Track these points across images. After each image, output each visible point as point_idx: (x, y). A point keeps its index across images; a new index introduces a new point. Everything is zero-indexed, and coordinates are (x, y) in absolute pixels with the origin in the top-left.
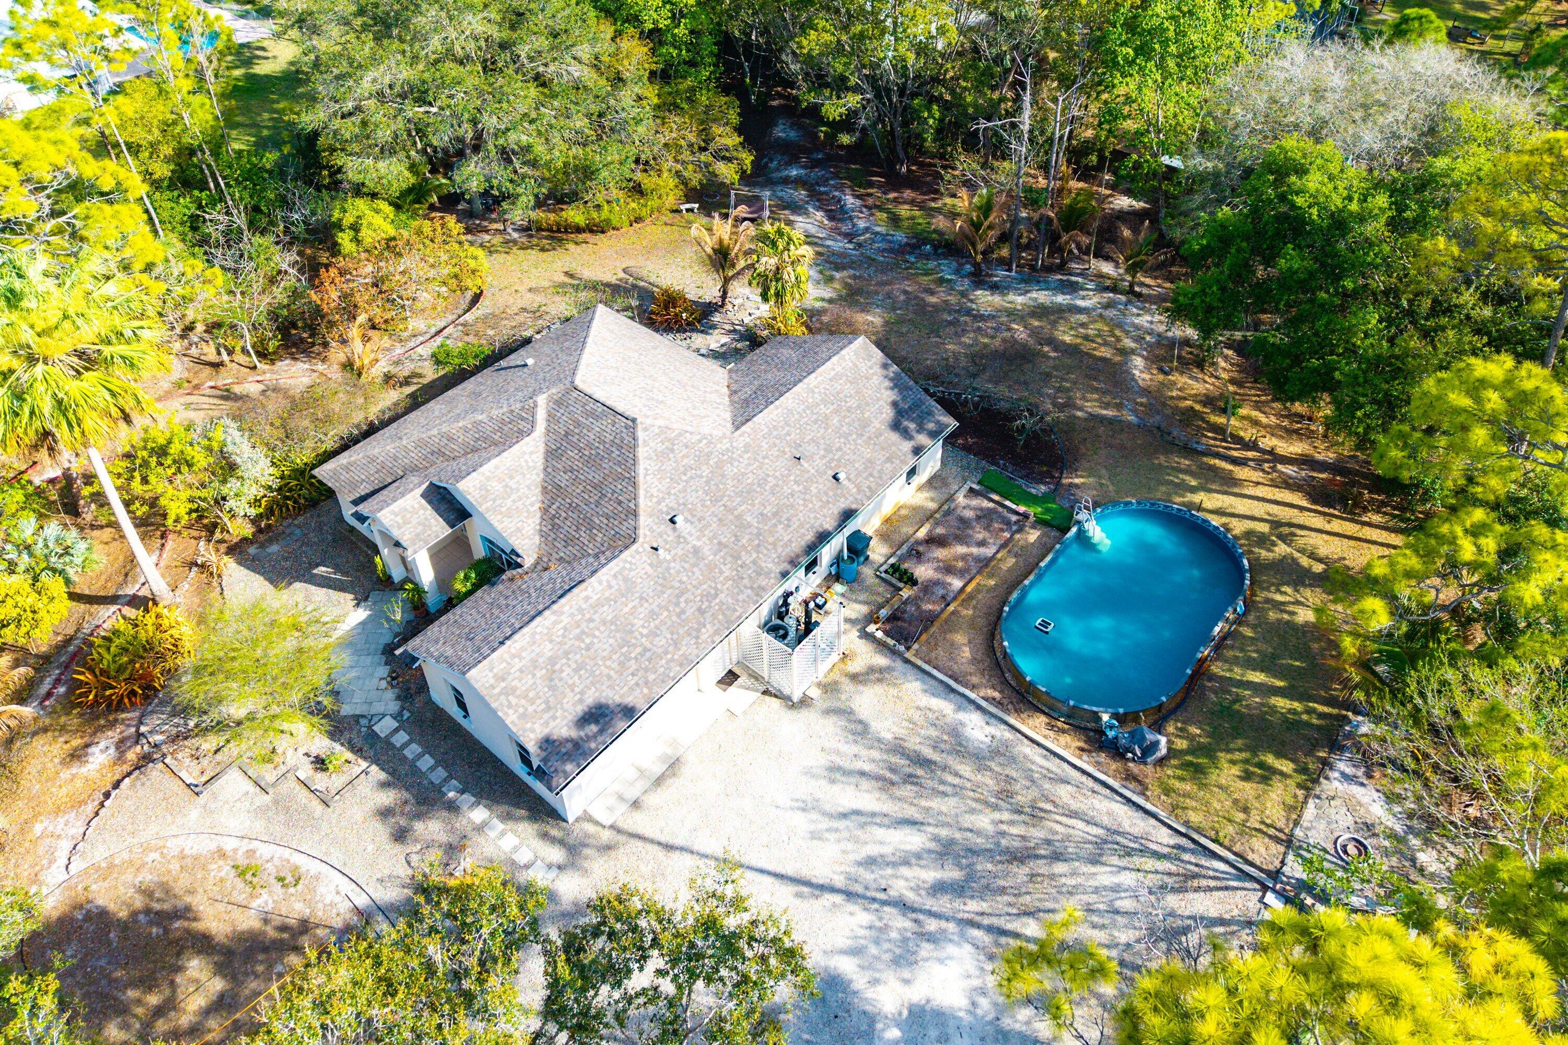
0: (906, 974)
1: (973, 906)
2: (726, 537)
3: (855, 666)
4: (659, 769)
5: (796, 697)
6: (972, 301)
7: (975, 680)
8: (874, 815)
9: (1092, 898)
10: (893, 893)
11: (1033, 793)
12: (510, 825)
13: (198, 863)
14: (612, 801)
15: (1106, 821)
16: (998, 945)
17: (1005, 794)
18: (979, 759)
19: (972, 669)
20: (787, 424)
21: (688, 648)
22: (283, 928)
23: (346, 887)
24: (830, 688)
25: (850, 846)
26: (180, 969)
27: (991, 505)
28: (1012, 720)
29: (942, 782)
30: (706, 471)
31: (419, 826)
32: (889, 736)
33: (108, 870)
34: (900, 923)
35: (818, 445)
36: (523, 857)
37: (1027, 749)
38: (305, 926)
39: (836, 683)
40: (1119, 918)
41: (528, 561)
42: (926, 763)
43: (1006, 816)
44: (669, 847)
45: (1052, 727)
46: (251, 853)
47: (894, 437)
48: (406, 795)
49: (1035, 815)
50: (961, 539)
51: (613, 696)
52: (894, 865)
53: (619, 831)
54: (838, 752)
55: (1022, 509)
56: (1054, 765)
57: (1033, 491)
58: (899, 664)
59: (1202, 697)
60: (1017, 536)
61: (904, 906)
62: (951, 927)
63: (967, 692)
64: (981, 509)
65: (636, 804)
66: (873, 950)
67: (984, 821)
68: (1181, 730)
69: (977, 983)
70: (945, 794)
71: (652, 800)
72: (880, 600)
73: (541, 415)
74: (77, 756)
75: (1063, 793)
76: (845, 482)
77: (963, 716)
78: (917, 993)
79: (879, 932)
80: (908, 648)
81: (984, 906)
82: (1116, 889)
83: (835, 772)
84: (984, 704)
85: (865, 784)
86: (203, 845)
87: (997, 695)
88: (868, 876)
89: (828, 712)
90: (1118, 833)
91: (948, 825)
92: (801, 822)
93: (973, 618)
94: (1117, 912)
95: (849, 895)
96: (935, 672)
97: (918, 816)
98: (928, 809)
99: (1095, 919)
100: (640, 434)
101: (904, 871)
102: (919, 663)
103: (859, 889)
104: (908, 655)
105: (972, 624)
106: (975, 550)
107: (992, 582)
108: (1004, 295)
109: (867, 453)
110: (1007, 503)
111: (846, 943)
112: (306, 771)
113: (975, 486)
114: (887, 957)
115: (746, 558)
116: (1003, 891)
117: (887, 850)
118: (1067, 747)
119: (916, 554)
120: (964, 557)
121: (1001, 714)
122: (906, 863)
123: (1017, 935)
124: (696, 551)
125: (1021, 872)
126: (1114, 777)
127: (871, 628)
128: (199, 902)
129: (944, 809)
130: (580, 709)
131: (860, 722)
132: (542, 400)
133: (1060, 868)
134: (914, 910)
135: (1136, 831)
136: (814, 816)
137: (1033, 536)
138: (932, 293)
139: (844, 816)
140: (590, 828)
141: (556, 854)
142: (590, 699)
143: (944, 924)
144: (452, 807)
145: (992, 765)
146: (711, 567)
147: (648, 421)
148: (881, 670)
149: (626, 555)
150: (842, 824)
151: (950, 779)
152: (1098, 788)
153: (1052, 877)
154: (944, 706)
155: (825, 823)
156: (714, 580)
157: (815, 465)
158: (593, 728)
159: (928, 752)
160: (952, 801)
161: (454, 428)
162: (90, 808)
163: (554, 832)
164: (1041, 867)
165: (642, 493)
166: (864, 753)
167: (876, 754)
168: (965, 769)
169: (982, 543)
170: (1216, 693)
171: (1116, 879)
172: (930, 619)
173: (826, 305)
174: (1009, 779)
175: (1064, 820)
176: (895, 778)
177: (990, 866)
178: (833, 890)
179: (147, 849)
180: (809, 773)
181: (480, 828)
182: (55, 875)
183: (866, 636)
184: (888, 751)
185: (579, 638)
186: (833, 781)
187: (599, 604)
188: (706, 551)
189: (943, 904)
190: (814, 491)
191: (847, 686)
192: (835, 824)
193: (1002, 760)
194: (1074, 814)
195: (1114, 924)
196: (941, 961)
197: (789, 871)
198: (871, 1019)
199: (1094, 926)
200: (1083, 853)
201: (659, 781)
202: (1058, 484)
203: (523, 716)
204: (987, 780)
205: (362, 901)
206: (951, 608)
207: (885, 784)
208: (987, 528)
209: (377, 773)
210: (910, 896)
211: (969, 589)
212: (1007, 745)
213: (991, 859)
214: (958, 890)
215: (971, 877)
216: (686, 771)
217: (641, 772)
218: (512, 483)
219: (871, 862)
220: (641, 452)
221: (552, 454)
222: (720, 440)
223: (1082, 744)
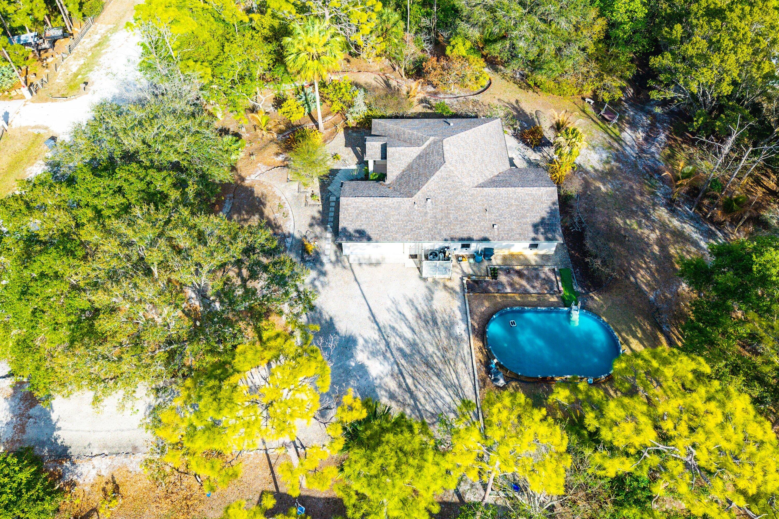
0: (370, 357)
1: (403, 362)
2: (439, 216)
3: (449, 284)
4: (374, 261)
5: (424, 275)
6: (654, 210)
7: (475, 317)
8: (407, 320)
9: (433, 392)
10: (389, 339)
11: (453, 357)
12: (332, 243)
13: (274, 196)
14: (357, 259)
15: (462, 383)
16: (397, 375)
17: (445, 350)
18: (450, 335)
19: (479, 314)
20: (494, 197)
21: (399, 236)
22: (275, 224)
23: (292, 226)
24: (436, 282)
25: (393, 320)
26: (254, 215)
27: (554, 279)
28: (471, 336)
29: (433, 331)
30: (452, 193)
31: (316, 226)
32: (434, 307)
33: (261, 184)
34: (382, 346)
35: (499, 211)
36: (327, 253)
37: (466, 347)
38: (279, 227)
39: (439, 283)
40: (433, 403)
41: (387, 182)
42: (435, 323)
43: (439, 354)
44: (356, 280)
45: (480, 348)
46: (285, 203)
47: (531, 229)
48: (320, 217)
49: (446, 361)
50: (529, 280)
51: (369, 232)
52: (397, 334)
53: (351, 266)
54: (417, 299)
55: (561, 289)
56: (467, 357)
57: (575, 288)
58: (461, 294)
59: (538, 388)
60: (548, 295)
61: (388, 344)
62: (392, 360)
63: (469, 318)
64: (549, 278)
65: (360, 264)
66: (370, 345)
67: (431, 349)
68: (517, 387)
69: (382, 375)
70: (430, 334)
71: (364, 266)
72: (479, 274)
73: (428, 143)
74: (277, 154)
75: (460, 365)
76: (496, 230)
77: (460, 322)
78: (367, 363)
79: (376, 343)
80: (468, 293)
81: (405, 364)
82: (441, 397)
83: (411, 302)
84: (470, 325)
85: (414, 312)
86: (278, 193)
87: (477, 327)
88: (388, 330)
89: (427, 287)
90: (461, 388)
91: (421, 340)
92: (389, 303)
93: (498, 303)
94: (434, 402)
95: (380, 329)
96: (467, 305)
97: (417, 331)
98: (421, 332)
99: (427, 397)
100: (442, 168)
101: (398, 338)
102: (466, 299)
103: (383, 330)
104: (466, 294)
105: (495, 304)
106: (528, 287)
107: (519, 299)
108: (673, 216)
109: (514, 226)
110: (560, 284)
111: (366, 336)
112: (309, 195)
113: (556, 269)
114: (371, 349)
115: (439, 226)
116: (414, 367)
117: (400, 330)
118: (477, 357)
119: (508, 272)
120: (521, 286)
121: (471, 332)
122: (400, 337)
123: (404, 378)
124: (426, 213)
125: (424, 368)
126: (479, 376)
127: (466, 279)
128: (268, 205)
129: (425, 336)
130: (359, 228)
131: (432, 297)
132: (432, 138)
133: (435, 378)
134: (389, 347)
135: (466, 393)
136: (394, 306)
137: (554, 299)
138: (642, 195)
139: (400, 313)
140: (346, 260)
141: (333, 258)
142: (363, 228)
143: (391, 357)
144: (326, 229)
145: (452, 340)
146: (426, 221)
147: (448, 165)
148: (455, 291)
149: (406, 199)
150: (397, 314)
151: (436, 332)
152: (472, 374)
153: (430, 378)
154: (459, 315)
155: (394, 310)
156: (423, 225)
157: (491, 217)
158: (358, 235)
159: (439, 321)
160: (429, 337)
161: (407, 131)
162: (270, 168)
163: (338, 254)
164: (431, 373)
165: (426, 185)
166: (423, 305)
167: (426, 308)
168: (443, 334)
169: (533, 287)
170: (543, 391)
171: (445, 396)
172: (486, 291)
173: (592, 170)
174: (451, 348)
175: (452, 371)
176: (423, 317)
177: (418, 359)
178: (378, 324)
179: (270, 186)
180: (404, 296)
181: (326, 238)
182: (253, 177)
183: (462, 279)
184: (429, 311)
185: (374, 210)
186: (407, 303)
187: (386, 206)
188: (429, 215)
189: (397, 354)
190: (482, 224)
191: (441, 287)
192: (396, 312)
193: (456, 342)
194: (456, 372)
195: (430, 403)
196: (381, 363)
197: (374, 311)
198: (352, 356)
199: (424, 398)
200: (445, 382)
201: (371, 264)
202: (587, 293)
203: (345, 218)
204: (445, 343)
205: (292, 232)
206: (496, 295)
207: (419, 316)
208: (542, 285)
209: (320, 208)
210: (392, 344)
211: (509, 295)
212: (462, 340)
213: (421, 359)
214: (404, 355)
215: (410, 356)
216: (379, 268)
217: (370, 258)
218: (402, 158)
219: (393, 328)
220: (438, 173)
221: (419, 157)
222: (466, 187)
223: (483, 361)
